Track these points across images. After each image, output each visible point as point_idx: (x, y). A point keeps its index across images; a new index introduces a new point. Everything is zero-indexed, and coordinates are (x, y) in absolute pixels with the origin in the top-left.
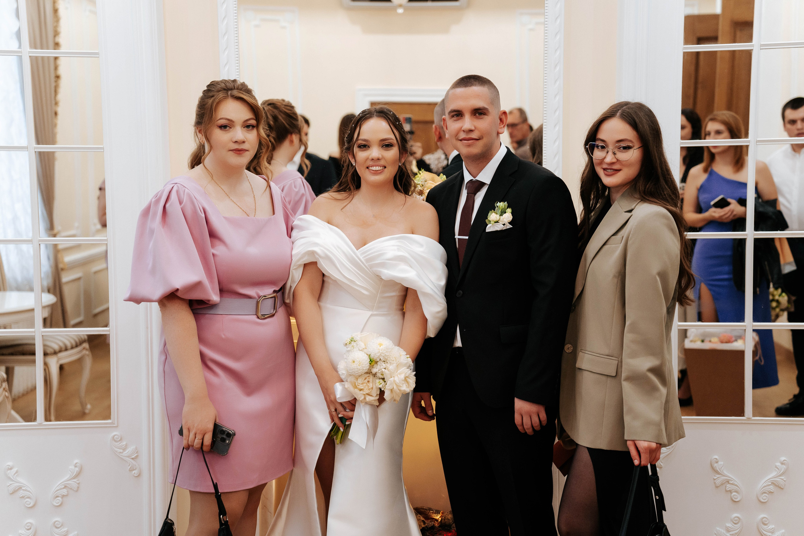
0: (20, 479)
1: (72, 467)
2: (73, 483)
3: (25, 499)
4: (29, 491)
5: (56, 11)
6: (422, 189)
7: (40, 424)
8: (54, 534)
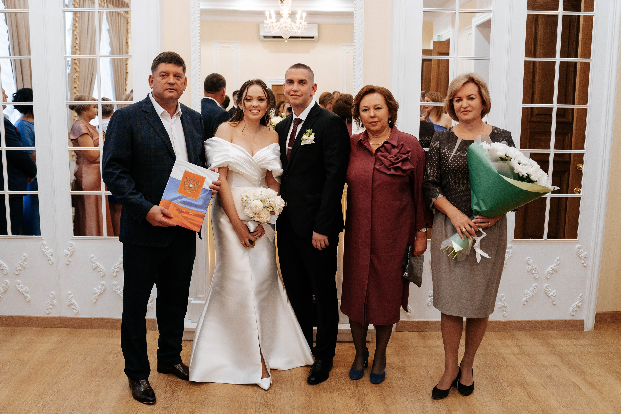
0: (97, 263)
3: (100, 272)
4: (102, 269)
7: (105, 238)
8: (114, 289)
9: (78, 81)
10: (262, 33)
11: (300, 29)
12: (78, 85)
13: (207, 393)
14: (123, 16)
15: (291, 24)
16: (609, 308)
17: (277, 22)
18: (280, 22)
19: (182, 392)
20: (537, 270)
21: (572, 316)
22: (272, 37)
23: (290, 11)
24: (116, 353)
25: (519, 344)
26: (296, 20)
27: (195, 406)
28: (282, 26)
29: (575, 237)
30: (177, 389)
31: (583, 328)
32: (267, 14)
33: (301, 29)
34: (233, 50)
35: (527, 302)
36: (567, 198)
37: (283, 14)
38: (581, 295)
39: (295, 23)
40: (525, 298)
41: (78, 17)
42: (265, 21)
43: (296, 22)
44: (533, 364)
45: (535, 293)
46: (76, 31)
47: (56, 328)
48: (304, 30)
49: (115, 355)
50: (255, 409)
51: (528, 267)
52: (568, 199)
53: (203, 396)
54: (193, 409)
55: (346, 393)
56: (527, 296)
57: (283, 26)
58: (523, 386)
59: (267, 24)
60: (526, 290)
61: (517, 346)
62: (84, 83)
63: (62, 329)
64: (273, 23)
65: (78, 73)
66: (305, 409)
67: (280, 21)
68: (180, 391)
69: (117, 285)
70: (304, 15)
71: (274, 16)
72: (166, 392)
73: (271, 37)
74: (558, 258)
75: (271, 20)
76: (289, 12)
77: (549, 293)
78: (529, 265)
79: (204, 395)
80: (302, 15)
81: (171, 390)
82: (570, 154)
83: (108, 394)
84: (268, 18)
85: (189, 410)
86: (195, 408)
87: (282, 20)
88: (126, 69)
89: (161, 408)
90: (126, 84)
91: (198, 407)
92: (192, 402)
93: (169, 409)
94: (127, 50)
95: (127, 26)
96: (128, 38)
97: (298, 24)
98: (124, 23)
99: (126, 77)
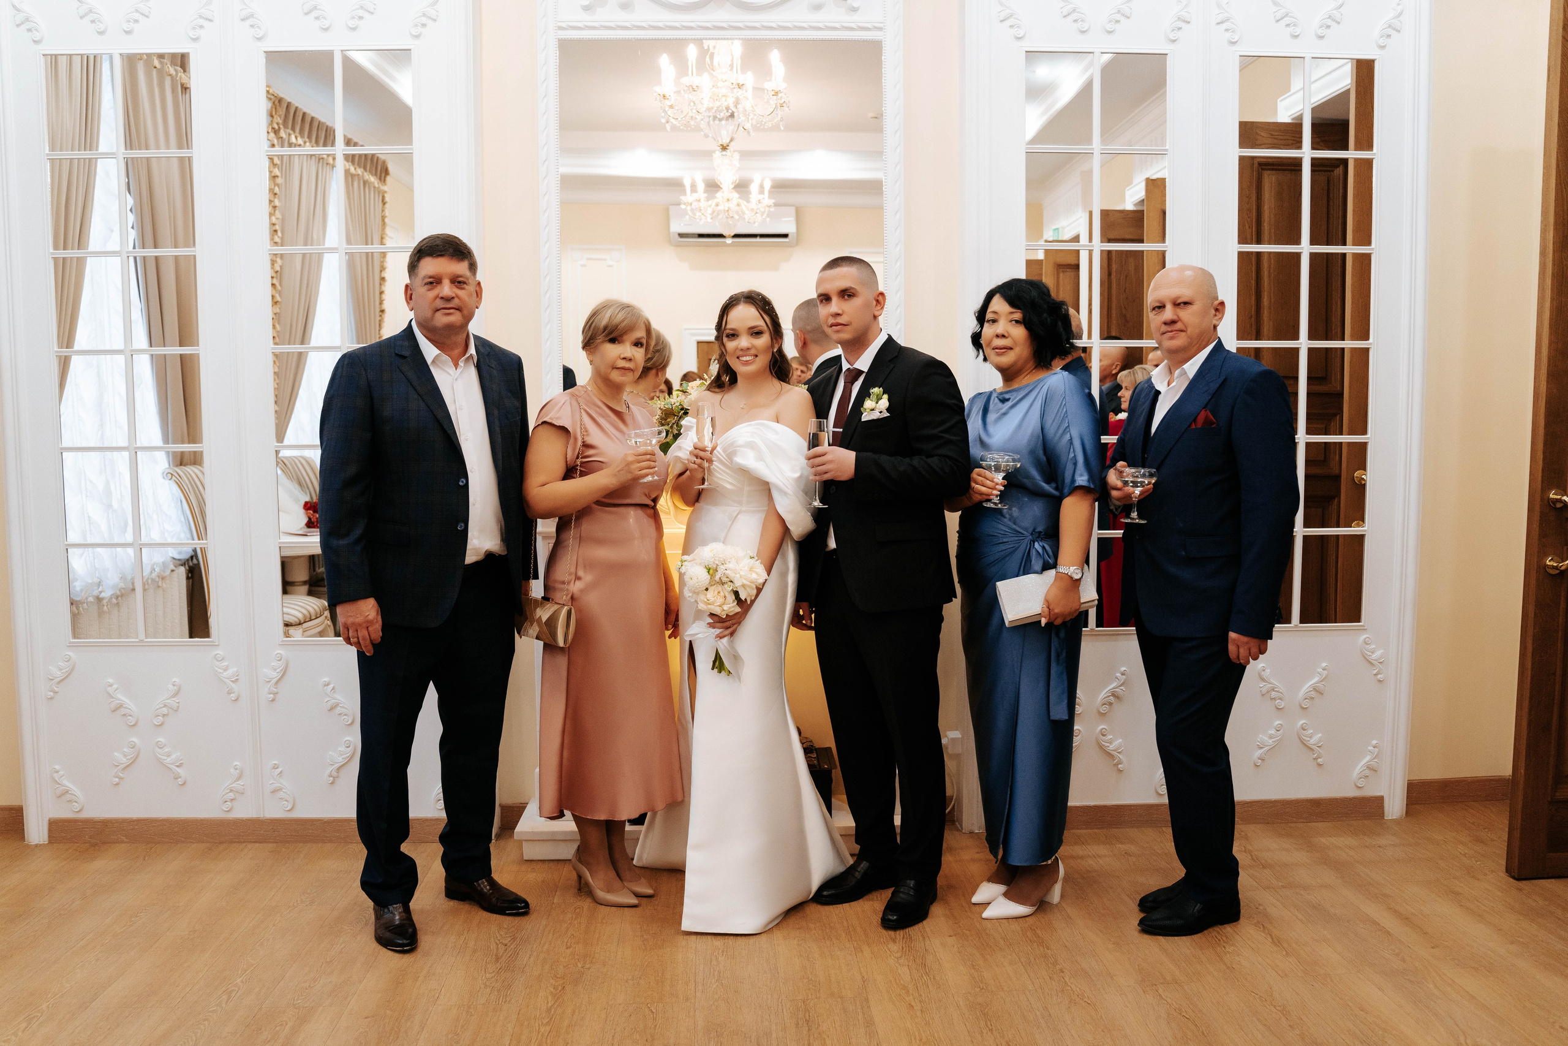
9: (278, 323)
10: (676, 228)
11: (760, 215)
12: (278, 332)
13: (588, 958)
14: (374, 187)
16: (1434, 772)
17: (708, 199)
18: (716, 200)
19: (532, 959)
20: (1281, 691)
21: (1359, 787)
22: (697, 236)
25: (1250, 848)
26: (751, 197)
27: (563, 983)
28: (719, 208)
29: (1358, 620)
30: (521, 953)
31: (1383, 816)
32: (687, 183)
33: (762, 215)
34: (610, 266)
35: (1263, 760)
36: (1338, 535)
37: (721, 184)
38: (1374, 742)
39: (748, 202)
40: (1258, 753)
41: (278, 185)
42: (683, 198)
43: (750, 200)
44: (1280, 884)
45: (1278, 740)
46: (274, 215)
47: (245, 844)
48: (768, 216)
51: (1261, 686)
52: (1340, 539)
53: (579, 965)
54: (560, 989)
55: (887, 950)
56: (1262, 748)
57: (721, 208)
58: (1263, 925)
59: (688, 204)
60: (1260, 736)
61: (1245, 851)
62: (291, 326)
63: (257, 845)
64: (699, 201)
65: (278, 306)
67: (716, 197)
68: (528, 956)
70: (768, 185)
71: (701, 187)
72: (497, 960)
73: (694, 234)
74: (1324, 665)
75: (695, 196)
76: (735, 179)
77: (1309, 739)
78: (1263, 680)
79: (582, 963)
80: (762, 185)
81: (509, 955)
82: (1341, 443)
83: (370, 967)
84: (688, 189)
85: (551, 992)
86: (564, 987)
87: (719, 195)
88: (381, 303)
89: (488, 990)
90: (379, 334)
91: (570, 986)
92: (556, 976)
93: (507, 992)
94: (383, 262)
95: (383, 211)
96: (384, 236)
97: (753, 204)
98: (377, 202)
99: (380, 321)
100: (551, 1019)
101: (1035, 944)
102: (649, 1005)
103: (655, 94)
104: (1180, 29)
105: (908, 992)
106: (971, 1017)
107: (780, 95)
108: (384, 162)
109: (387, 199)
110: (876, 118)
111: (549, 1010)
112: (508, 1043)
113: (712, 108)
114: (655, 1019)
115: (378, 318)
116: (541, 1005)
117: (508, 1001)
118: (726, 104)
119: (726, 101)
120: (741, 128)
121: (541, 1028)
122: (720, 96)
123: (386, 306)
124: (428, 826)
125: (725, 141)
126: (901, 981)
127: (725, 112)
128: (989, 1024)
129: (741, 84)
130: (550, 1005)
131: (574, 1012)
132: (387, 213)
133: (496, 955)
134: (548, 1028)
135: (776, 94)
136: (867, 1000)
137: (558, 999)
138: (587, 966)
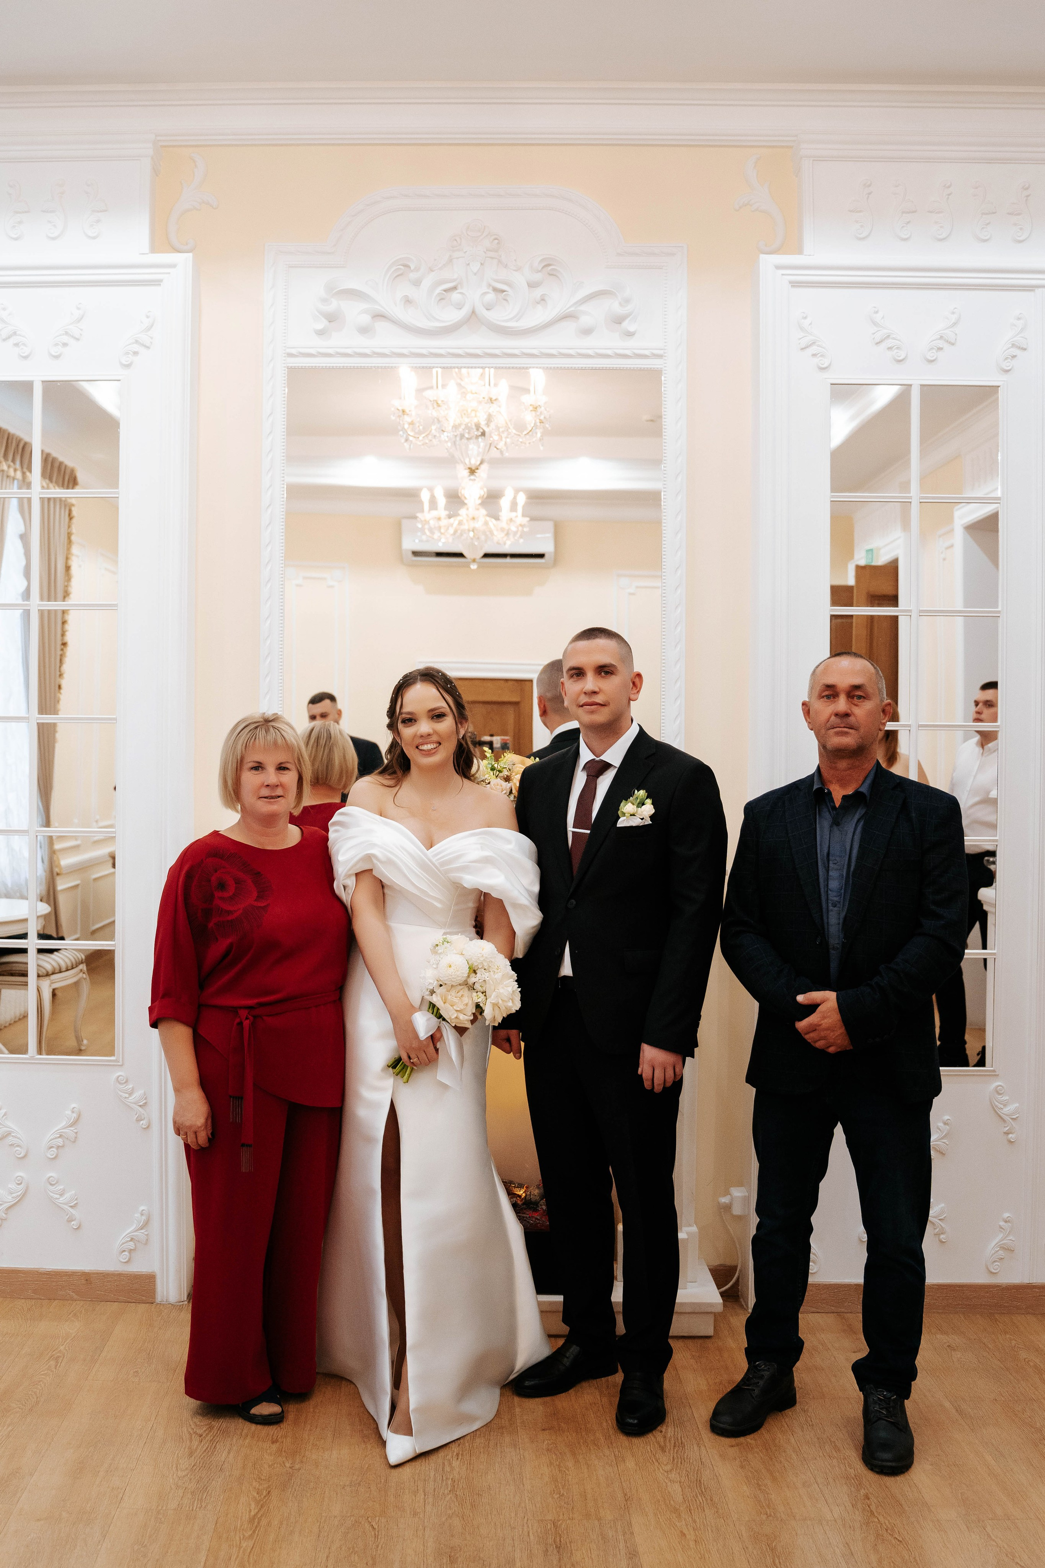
0: (9, 1123)
1: (68, 1112)
2: (69, 1132)
3: (15, 1147)
4: (19, 1138)
5: (68, 568)
6: (509, 774)
7: (32, 1058)
8: (48, 1192)
10: (410, 543)
11: (511, 536)
13: (298, 1456)
15: (486, 523)
17: (449, 517)
18: (459, 518)
19: (231, 1455)
22: (434, 554)
23: (485, 490)
24: (55, 1356)
26: (500, 514)
27: (269, 1487)
28: (462, 527)
30: (218, 1447)
32: (425, 496)
33: (514, 536)
34: (332, 587)
37: (465, 498)
39: (497, 518)
42: (419, 515)
43: (500, 518)
48: (521, 537)
49: (52, 1363)
50: (423, 1496)
53: (288, 1465)
54: (264, 1494)
57: (465, 527)
59: (427, 522)
64: (439, 519)
66: (553, 1498)
67: (459, 515)
68: (227, 1450)
69: (57, 1182)
70: (522, 499)
71: (442, 501)
72: (191, 1454)
73: (432, 552)
75: (434, 513)
76: (483, 492)
79: (290, 1462)
80: (515, 498)
81: (205, 1448)
83: (43, 1457)
84: (426, 506)
85: (254, 1497)
86: (269, 1492)
87: (463, 512)
88: (63, 635)
89: (180, 1492)
90: (60, 671)
91: (276, 1490)
92: (259, 1478)
93: (203, 1495)
94: (67, 586)
95: (69, 527)
96: (69, 556)
97: (503, 524)
98: (62, 518)
99: (61, 655)
100: (254, 1532)
101: (835, 1460)
102: (369, 1519)
103: (393, 409)
104: (1014, 357)
105: (679, 1516)
106: (755, 1552)
107: (539, 410)
108: (72, 471)
109: (75, 512)
110: (652, 421)
111: (251, 1520)
112: (204, 1559)
113: (460, 425)
114: (376, 1537)
115: (59, 653)
116: (242, 1513)
117: (203, 1506)
118: (475, 420)
119: (476, 416)
120: (492, 447)
121: (242, 1542)
122: (469, 411)
123: (69, 638)
124: (108, 1281)
125: (474, 462)
126: (672, 1502)
127: (475, 430)
128: (777, 1561)
129: (494, 398)
130: (253, 1513)
131: (281, 1523)
132: (74, 529)
133: (190, 1448)
134: (251, 1543)
135: (535, 409)
136: (630, 1524)
137: (262, 1506)
138: (297, 1467)
